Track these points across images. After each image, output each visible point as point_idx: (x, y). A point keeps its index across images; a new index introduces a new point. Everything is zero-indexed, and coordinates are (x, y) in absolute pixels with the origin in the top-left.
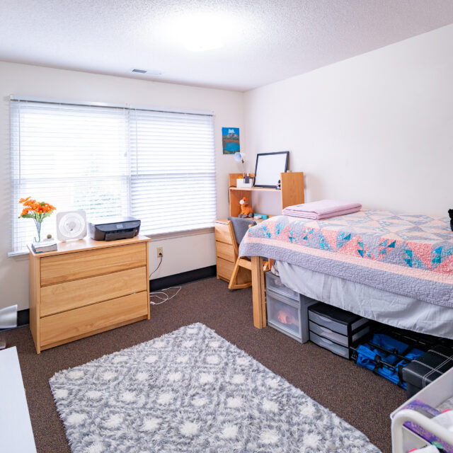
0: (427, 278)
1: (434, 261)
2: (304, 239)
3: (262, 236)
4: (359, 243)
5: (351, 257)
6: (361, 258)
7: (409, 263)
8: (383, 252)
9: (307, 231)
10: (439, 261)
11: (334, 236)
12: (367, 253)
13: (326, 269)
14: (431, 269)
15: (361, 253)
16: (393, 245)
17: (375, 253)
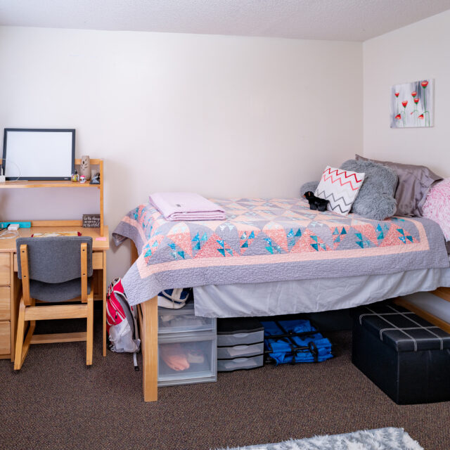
0: (377, 254)
1: (379, 238)
2: (243, 246)
3: (173, 259)
4: (312, 237)
5: (305, 253)
6: (316, 252)
7: (361, 245)
8: (337, 241)
9: (245, 236)
10: (383, 237)
11: (283, 234)
12: (322, 245)
13: (277, 276)
14: (378, 246)
15: (315, 247)
16: (344, 232)
17: (330, 244)
